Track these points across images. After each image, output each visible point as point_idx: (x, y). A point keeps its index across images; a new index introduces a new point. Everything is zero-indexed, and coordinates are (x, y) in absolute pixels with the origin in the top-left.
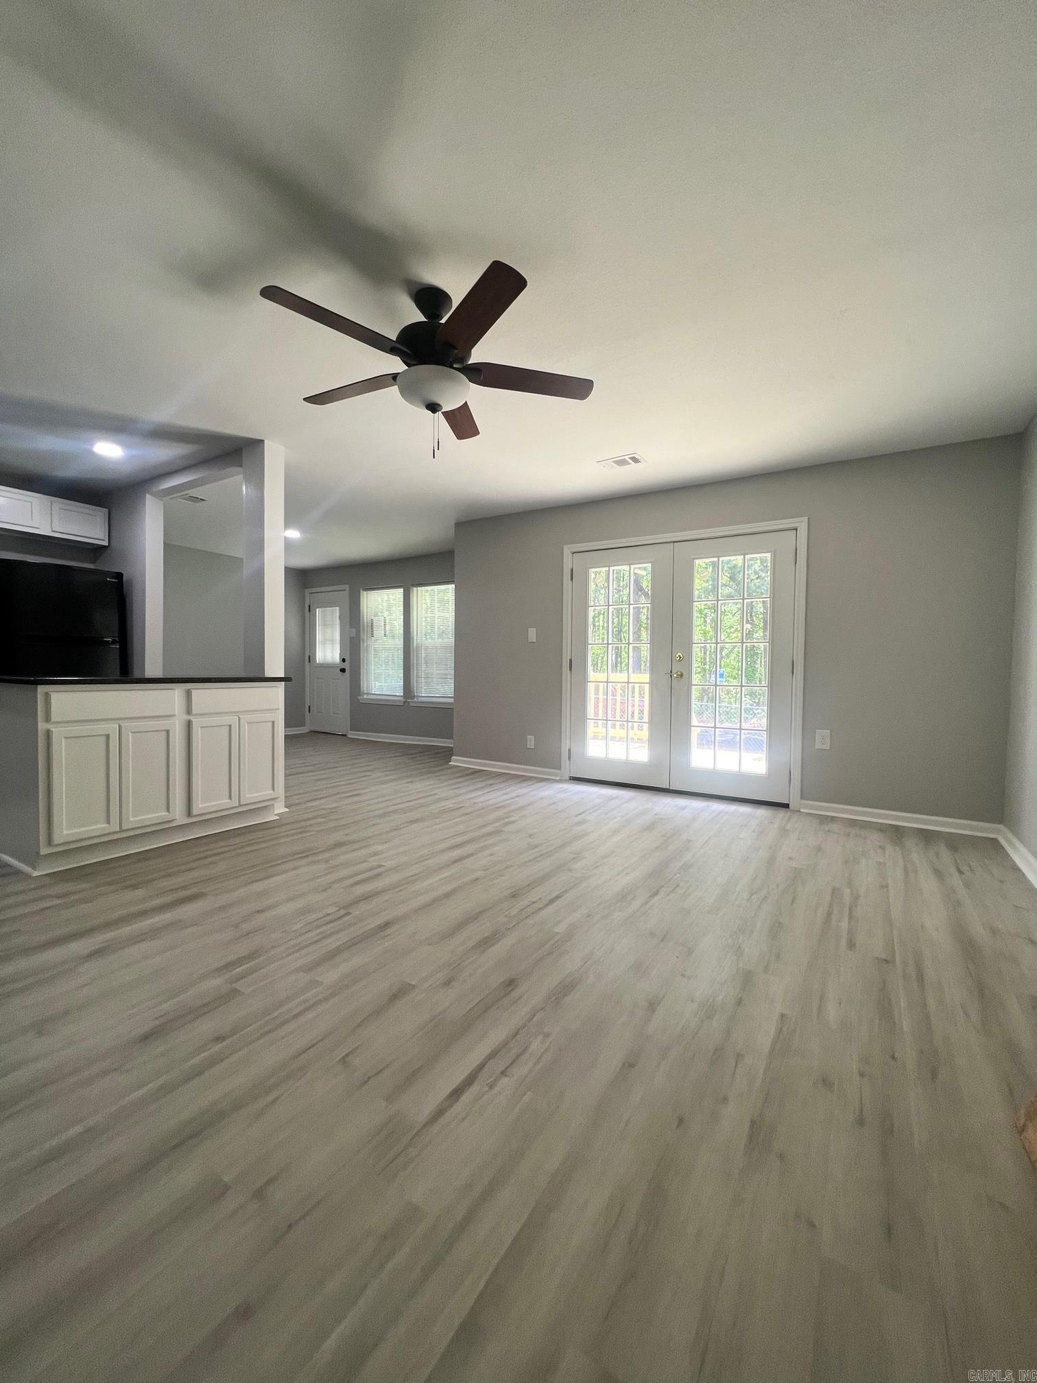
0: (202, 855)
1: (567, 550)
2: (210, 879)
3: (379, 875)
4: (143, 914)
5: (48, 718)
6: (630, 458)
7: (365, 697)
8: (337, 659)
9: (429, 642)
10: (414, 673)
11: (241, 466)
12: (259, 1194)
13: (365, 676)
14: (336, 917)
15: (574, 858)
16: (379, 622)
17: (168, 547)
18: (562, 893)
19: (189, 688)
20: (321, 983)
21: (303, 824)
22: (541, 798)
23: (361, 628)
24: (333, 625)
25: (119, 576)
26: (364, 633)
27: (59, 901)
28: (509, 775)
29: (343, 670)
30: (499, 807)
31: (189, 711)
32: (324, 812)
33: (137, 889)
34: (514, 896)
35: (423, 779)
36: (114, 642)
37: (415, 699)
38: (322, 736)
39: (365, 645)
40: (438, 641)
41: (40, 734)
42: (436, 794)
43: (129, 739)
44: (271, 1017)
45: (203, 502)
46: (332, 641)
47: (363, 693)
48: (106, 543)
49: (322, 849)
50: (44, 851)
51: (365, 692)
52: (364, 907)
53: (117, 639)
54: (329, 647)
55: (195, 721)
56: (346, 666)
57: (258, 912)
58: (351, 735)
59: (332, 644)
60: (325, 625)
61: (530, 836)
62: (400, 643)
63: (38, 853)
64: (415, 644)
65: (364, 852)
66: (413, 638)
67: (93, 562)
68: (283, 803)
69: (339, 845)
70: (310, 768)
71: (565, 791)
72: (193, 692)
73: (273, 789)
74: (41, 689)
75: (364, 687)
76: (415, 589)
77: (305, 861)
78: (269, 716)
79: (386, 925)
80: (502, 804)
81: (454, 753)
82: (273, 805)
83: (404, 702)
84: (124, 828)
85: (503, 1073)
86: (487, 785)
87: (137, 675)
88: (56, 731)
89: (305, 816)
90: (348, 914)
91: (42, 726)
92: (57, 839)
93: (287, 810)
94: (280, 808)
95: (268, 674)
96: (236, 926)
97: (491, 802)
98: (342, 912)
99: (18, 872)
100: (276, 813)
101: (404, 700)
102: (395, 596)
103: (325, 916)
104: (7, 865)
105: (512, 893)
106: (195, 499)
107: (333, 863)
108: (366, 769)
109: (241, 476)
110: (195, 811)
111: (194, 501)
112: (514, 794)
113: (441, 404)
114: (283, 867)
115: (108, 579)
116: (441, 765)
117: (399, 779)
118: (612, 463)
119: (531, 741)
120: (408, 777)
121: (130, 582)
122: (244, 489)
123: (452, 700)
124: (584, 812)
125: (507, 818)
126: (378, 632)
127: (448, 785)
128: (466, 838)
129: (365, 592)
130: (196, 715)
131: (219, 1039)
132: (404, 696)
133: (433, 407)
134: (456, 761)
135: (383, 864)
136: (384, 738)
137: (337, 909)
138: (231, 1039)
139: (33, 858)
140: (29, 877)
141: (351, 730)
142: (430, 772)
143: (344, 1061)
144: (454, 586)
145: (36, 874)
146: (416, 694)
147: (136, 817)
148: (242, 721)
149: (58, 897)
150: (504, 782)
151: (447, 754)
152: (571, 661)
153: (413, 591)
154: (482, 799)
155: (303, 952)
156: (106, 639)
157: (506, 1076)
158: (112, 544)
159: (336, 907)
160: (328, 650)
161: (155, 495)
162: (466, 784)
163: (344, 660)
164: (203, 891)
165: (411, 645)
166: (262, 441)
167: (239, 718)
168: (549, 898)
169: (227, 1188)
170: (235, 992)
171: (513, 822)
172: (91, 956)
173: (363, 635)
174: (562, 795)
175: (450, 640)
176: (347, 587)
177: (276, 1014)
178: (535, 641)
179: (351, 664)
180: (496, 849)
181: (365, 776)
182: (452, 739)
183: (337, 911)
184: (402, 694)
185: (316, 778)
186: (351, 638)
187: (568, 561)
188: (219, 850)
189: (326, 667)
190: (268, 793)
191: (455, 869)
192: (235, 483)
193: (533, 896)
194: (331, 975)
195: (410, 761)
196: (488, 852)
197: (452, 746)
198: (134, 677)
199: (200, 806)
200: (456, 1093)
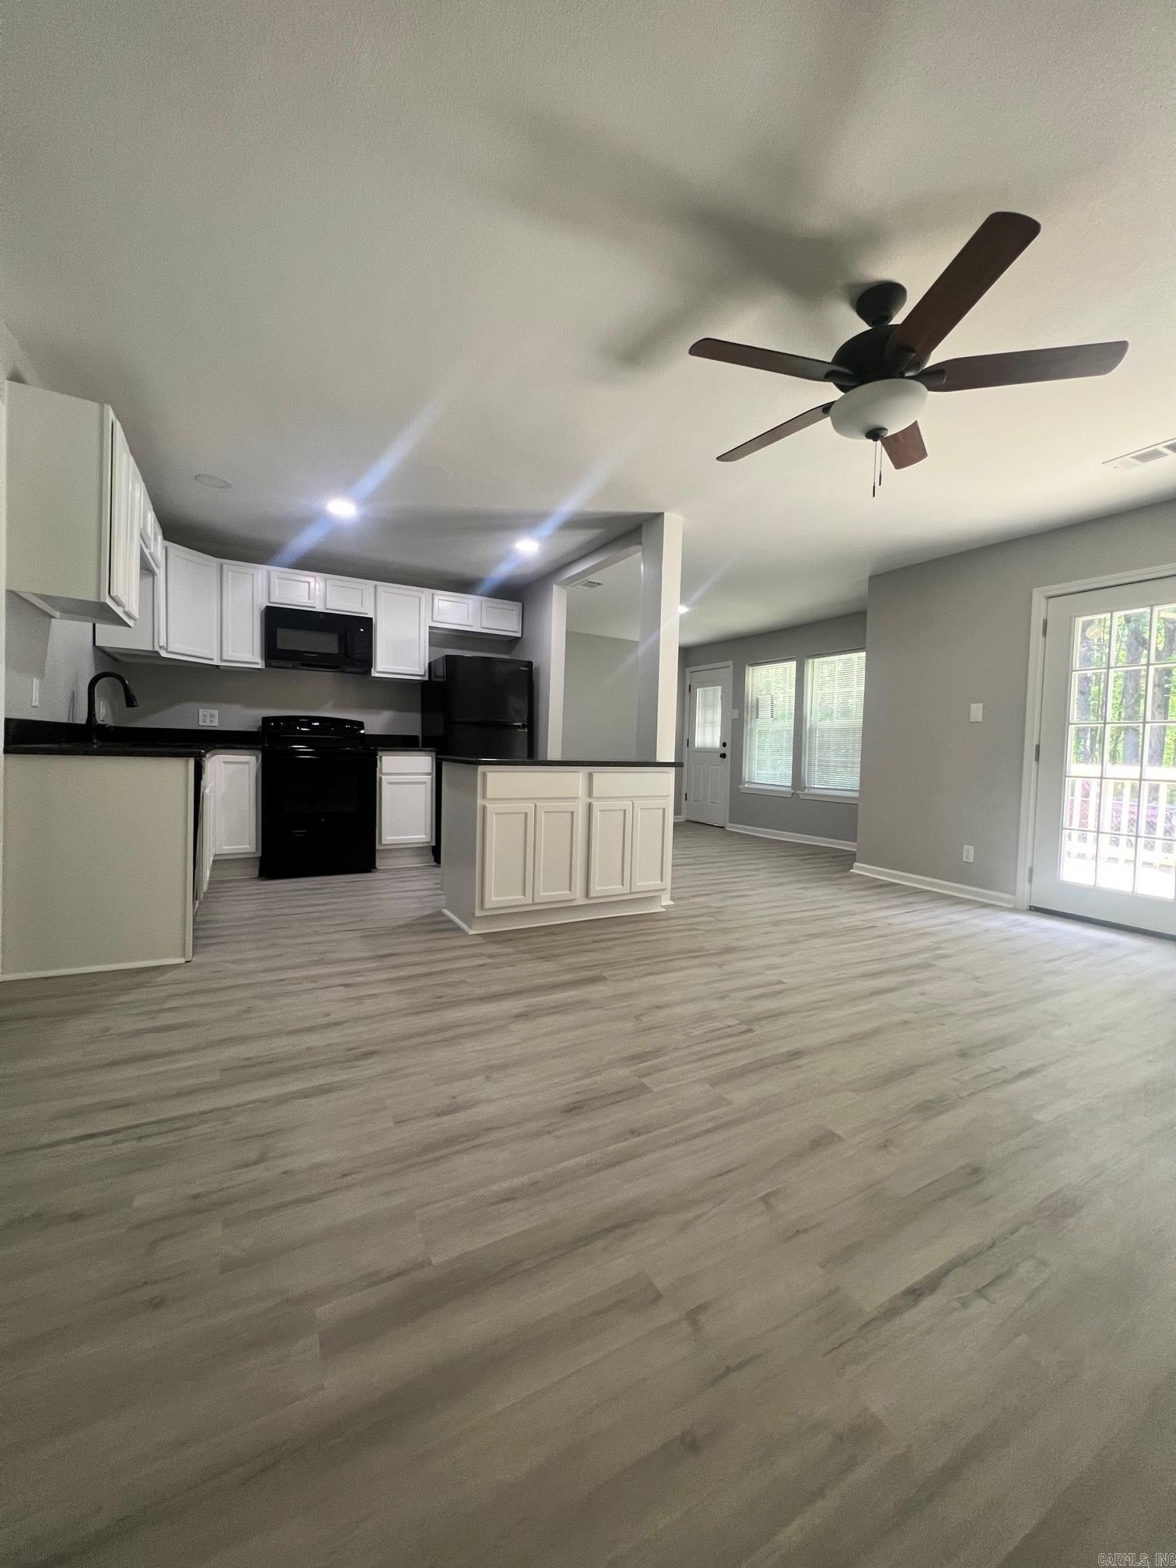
0: (597, 938)
1: (1038, 596)
2: (610, 964)
3: (781, 992)
4: (555, 987)
5: (484, 796)
6: (1164, 447)
7: (746, 786)
8: (717, 744)
9: (827, 723)
10: (806, 760)
11: (640, 544)
12: (692, 1316)
13: (747, 764)
14: (736, 1031)
15: (1053, 1021)
16: (766, 701)
17: (570, 635)
18: (1039, 1066)
19: (591, 771)
20: (730, 1103)
21: (690, 920)
22: (987, 931)
23: (745, 708)
24: (714, 705)
25: (530, 664)
26: (748, 715)
27: (489, 961)
28: (935, 894)
29: (723, 756)
30: (923, 934)
31: (590, 794)
32: (710, 910)
33: (547, 961)
34: (963, 1054)
35: (818, 886)
36: (524, 726)
37: (806, 791)
38: (698, 826)
39: (749, 727)
40: (838, 722)
41: (478, 808)
42: (837, 906)
43: (542, 818)
44: (680, 1124)
45: (600, 587)
46: (713, 723)
47: (744, 781)
48: (519, 635)
49: (712, 952)
50: (478, 913)
51: (747, 780)
52: (769, 1027)
53: (526, 724)
54: (709, 729)
55: (596, 805)
56: (727, 750)
57: (657, 1007)
58: (730, 827)
59: (713, 726)
60: (705, 707)
61: (976, 978)
62: (790, 724)
63: (474, 914)
64: (808, 727)
65: (759, 962)
66: (806, 719)
67: (508, 654)
68: (669, 896)
69: (729, 950)
70: (691, 861)
71: (1022, 924)
72: (595, 775)
73: (662, 881)
74: (481, 769)
75: (746, 776)
76: (810, 661)
77: (697, 961)
78: (661, 803)
79: (796, 1054)
80: (928, 930)
81: (857, 859)
82: (660, 896)
83: (793, 794)
84: (536, 901)
85: (980, 1292)
86: (904, 902)
87: (540, 758)
88: (490, 806)
89: (693, 912)
90: (750, 1031)
91: (480, 802)
92: (487, 905)
93: (673, 903)
94: (666, 901)
95: (659, 759)
96: (637, 1017)
97: (911, 926)
98: (744, 1027)
99: (458, 929)
100: (663, 904)
101: (793, 792)
102: (787, 670)
103: (726, 1027)
104: (451, 921)
105: (962, 1050)
106: (592, 584)
107: (728, 968)
108: (751, 867)
109: (640, 554)
110: (592, 895)
111: (590, 586)
112: (944, 920)
113: (887, 428)
114: (676, 964)
115: (522, 668)
116: (841, 872)
117: (789, 883)
118: (1133, 461)
119: (969, 853)
120: (800, 881)
121: (538, 669)
122: (642, 567)
123: (856, 795)
124: (1059, 959)
125: (940, 948)
126: (765, 713)
127: (849, 898)
128: (882, 966)
129: (751, 668)
130: (595, 798)
131: (634, 1133)
132: (793, 787)
133: (874, 434)
134: (859, 869)
135: (784, 981)
136: (766, 833)
137: (737, 1022)
138: (645, 1137)
139: (469, 919)
140: (466, 934)
141: (730, 822)
142: (823, 879)
143: (765, 1199)
144: (865, 653)
145: (471, 932)
146: (807, 785)
147: (546, 892)
148: (635, 805)
149: (491, 956)
150: (927, 901)
151: (848, 859)
152: (1038, 747)
153: (808, 663)
154: (898, 920)
155: (708, 1062)
156: (515, 724)
157: (984, 1297)
158: (524, 636)
159: (737, 1020)
160: (709, 734)
161: (560, 584)
162: (876, 898)
163: (724, 745)
164: (604, 974)
165: (804, 725)
166: (663, 513)
167: (633, 803)
168: (1020, 1069)
169: (658, 1297)
170: (642, 1089)
171: (947, 956)
172: (520, 1017)
173: (748, 717)
174: (1016, 930)
175: (857, 719)
176: (730, 663)
177: (686, 1123)
178: (980, 720)
179: (733, 749)
180: (928, 987)
181: (748, 876)
182: (855, 841)
183: (737, 1024)
184: (790, 785)
185: (697, 872)
186: (733, 719)
187: (1039, 607)
188: (613, 936)
189: (705, 751)
190: (655, 883)
191: (874, 1003)
192: (633, 562)
193: (993, 1060)
194: (741, 1096)
195: (801, 863)
196: (916, 989)
197: (855, 850)
198: (539, 759)
199: (597, 889)
200: (915, 1294)
